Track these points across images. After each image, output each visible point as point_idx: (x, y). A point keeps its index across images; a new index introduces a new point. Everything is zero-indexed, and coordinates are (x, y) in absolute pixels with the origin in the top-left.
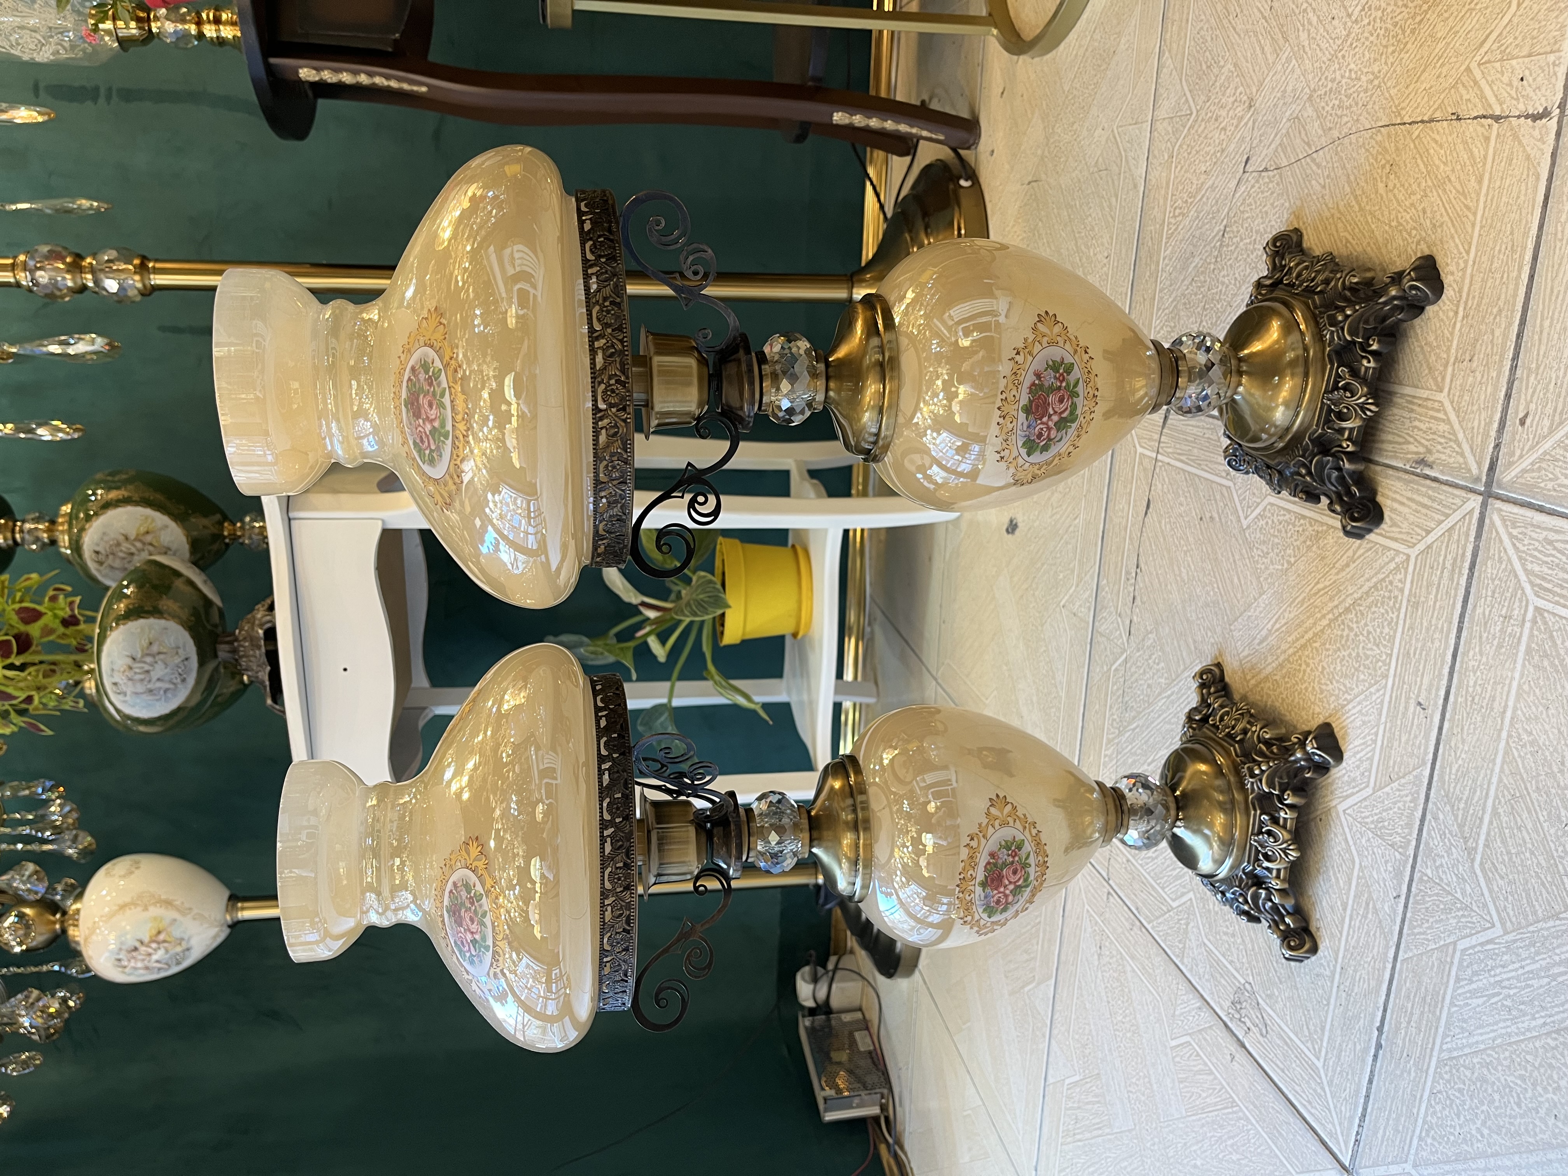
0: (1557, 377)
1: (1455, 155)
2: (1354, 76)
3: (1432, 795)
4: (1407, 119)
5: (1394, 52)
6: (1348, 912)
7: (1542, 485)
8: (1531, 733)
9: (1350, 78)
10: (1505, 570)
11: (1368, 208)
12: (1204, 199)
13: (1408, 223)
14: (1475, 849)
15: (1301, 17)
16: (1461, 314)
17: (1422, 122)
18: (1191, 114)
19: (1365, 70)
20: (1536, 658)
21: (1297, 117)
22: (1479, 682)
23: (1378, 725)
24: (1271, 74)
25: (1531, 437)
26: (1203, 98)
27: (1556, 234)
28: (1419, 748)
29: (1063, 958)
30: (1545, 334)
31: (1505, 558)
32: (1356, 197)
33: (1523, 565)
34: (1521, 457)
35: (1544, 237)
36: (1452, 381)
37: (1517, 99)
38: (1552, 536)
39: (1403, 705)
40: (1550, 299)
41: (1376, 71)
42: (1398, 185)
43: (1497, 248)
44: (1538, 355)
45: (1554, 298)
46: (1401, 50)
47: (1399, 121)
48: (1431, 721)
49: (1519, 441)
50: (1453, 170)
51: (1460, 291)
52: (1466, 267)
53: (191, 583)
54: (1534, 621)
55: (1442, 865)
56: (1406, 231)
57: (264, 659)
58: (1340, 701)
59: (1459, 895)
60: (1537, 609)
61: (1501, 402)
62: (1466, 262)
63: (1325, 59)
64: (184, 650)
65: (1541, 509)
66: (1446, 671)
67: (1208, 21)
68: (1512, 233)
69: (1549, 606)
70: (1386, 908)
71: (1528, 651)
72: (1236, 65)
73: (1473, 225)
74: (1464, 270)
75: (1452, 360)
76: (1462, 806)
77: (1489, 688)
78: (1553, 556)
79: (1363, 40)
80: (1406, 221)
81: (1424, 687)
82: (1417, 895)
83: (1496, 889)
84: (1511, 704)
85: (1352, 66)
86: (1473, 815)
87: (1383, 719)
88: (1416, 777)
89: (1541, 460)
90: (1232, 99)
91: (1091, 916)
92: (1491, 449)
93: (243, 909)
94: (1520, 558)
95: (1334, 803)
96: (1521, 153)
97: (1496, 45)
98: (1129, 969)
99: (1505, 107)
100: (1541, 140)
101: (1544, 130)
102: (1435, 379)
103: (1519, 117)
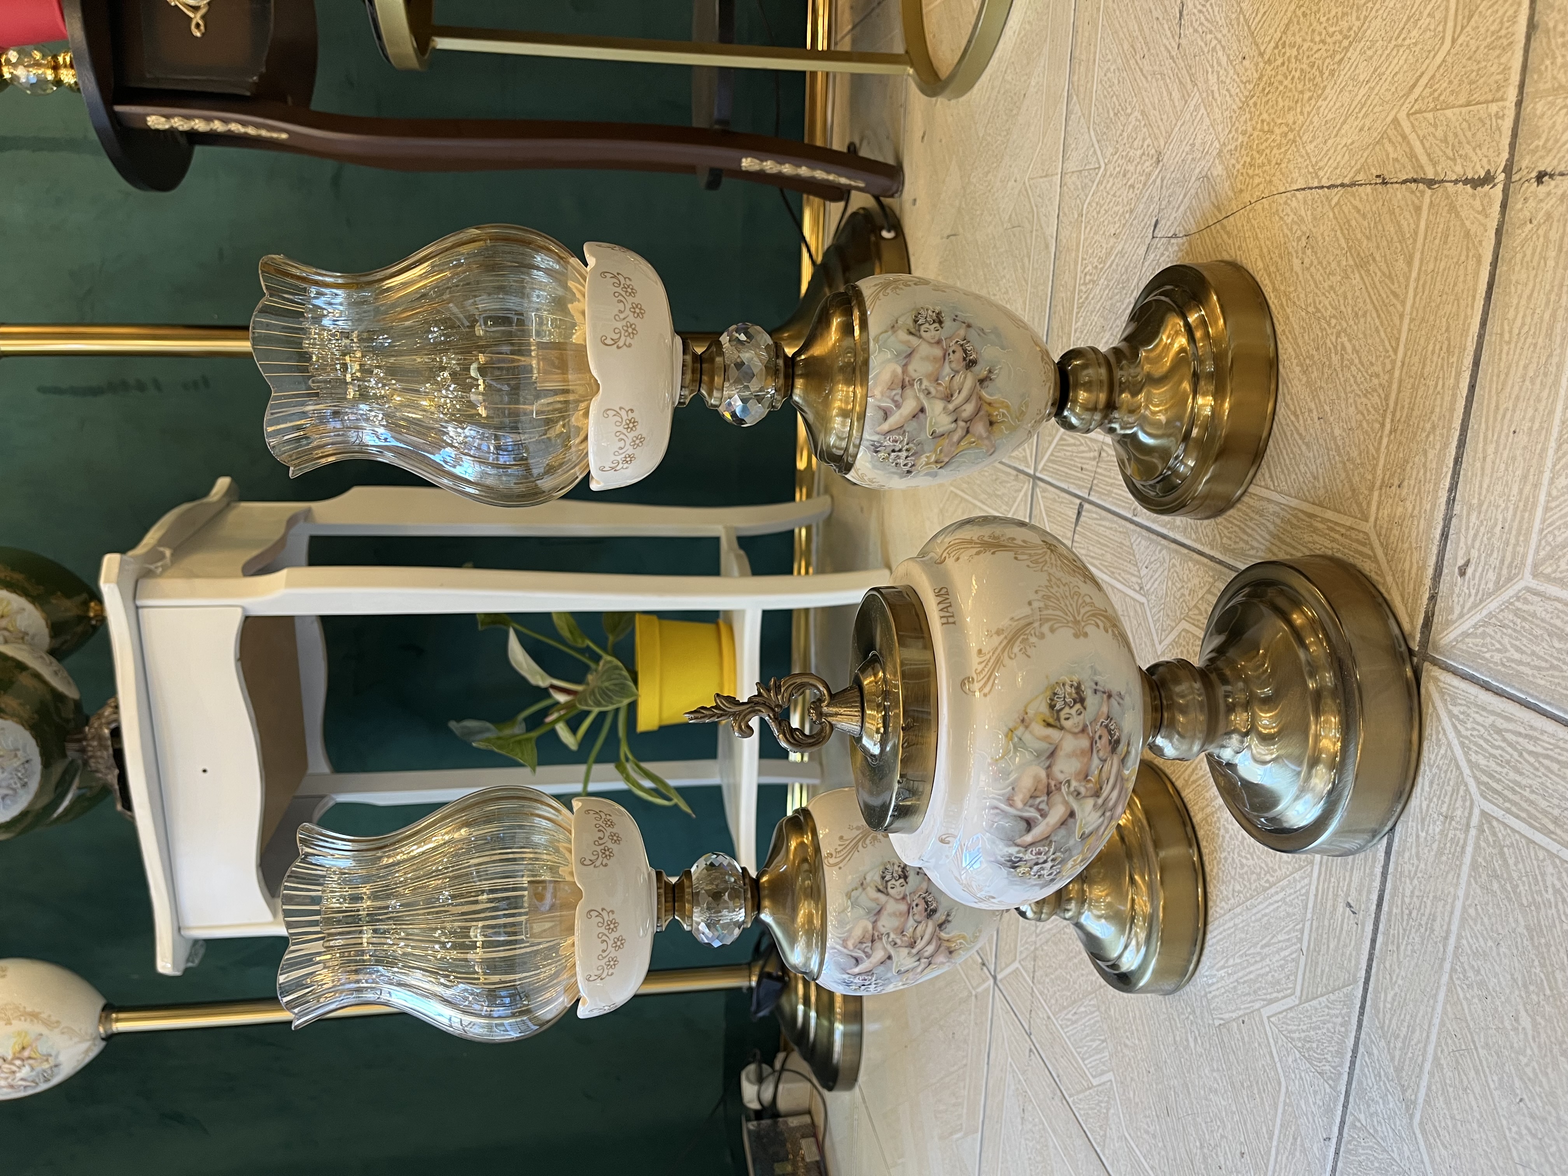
0: (1505, 520)
1: (1380, 227)
2: (1266, 128)
3: (1365, 1023)
4: (1325, 182)
5: (1310, 99)
6: (1275, 1143)
7: (1488, 655)
8: (1478, 972)
9: (1262, 130)
10: (1444, 756)
11: (1282, 288)
12: (1114, 266)
13: (1326, 309)
14: (1414, 1103)
15: (1210, 57)
16: (1388, 426)
17: (1342, 185)
18: (1099, 168)
19: (1279, 121)
20: (1484, 876)
21: (1206, 176)
22: (1417, 893)
23: (1303, 921)
24: (1179, 124)
25: (1473, 592)
26: (1111, 150)
27: (1502, 335)
28: (1350, 961)
29: (988, 1112)
30: (1489, 460)
31: (1444, 741)
32: (1269, 275)
33: (1466, 754)
34: (1461, 615)
35: (1487, 337)
36: (1378, 509)
37: (1454, 160)
38: (1501, 723)
39: (1330, 903)
40: (1495, 419)
41: (1291, 122)
42: (1315, 262)
43: (1430, 348)
44: (1481, 487)
45: (1499, 417)
46: (1319, 96)
47: (1316, 184)
48: (1363, 931)
49: (1459, 596)
50: (1378, 247)
51: (1387, 398)
52: (1393, 368)
53: (37, 676)
54: (1481, 831)
55: (1376, 1113)
56: (1325, 319)
57: (112, 761)
58: (1262, 882)
59: (1396, 1156)
60: (1483, 813)
61: (1436, 543)
62: (1393, 362)
63: (1235, 107)
64: (25, 751)
65: (1486, 687)
66: (1378, 870)
67: (1115, 61)
68: (1447, 330)
69: (1499, 813)
70: (1315, 1149)
71: (1474, 866)
72: (1143, 113)
73: (1401, 316)
74: (1391, 372)
75: (1378, 483)
76: (1399, 1045)
77: (1429, 903)
78: (1503, 749)
79: (1276, 84)
80: (1324, 306)
81: (1354, 885)
82: (1349, 1142)
83: (1438, 1160)
84: (1454, 928)
85: (1265, 116)
86: (1411, 1059)
87: (1309, 916)
88: (1346, 996)
89: (1486, 624)
90: (1139, 152)
91: (1014, 1071)
92: (1425, 601)
93: (117, 1020)
94: (1462, 744)
95: (1257, 1005)
96: (1458, 228)
97: (1428, 90)
98: (1051, 1144)
99: (1439, 169)
100: (1484, 213)
101: (1487, 200)
102: (1359, 505)
103: (1456, 182)
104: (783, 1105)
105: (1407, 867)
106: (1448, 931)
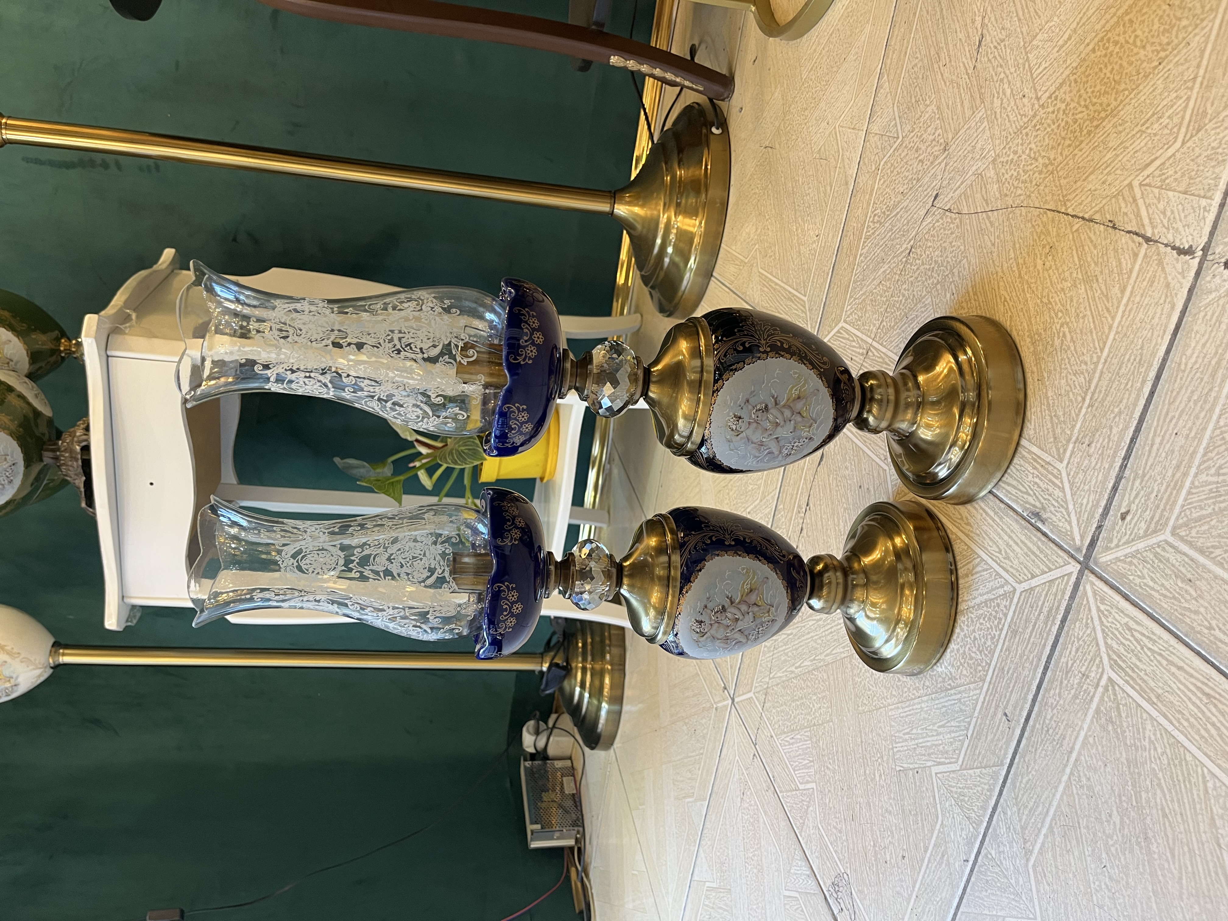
0: (1159, 491)
1: (1105, 258)
2: (1032, 155)
3: (1004, 793)
4: (1070, 211)
5: (1069, 146)
6: (928, 855)
7: (1131, 578)
8: (1089, 779)
9: (1029, 156)
10: (1089, 635)
11: (1026, 278)
12: (899, 216)
13: (1056, 304)
14: (1031, 852)
15: (997, 85)
17: (1083, 218)
18: (898, 138)
19: (1043, 154)
20: (1103, 719)
21: (981, 174)
22: (1055, 718)
23: (971, 717)
24: (966, 127)
25: (1129, 533)
26: (909, 127)
27: (1180, 364)
28: (1000, 750)
29: (715, 789)
30: (1155, 447)
31: (1091, 625)
32: (1018, 265)
33: (1105, 638)
34: (1117, 546)
35: (1168, 363)
36: (1071, 456)
37: (1168, 229)
38: (1132, 624)
39: (992, 710)
40: (1164, 421)
41: (1052, 157)
42: (1054, 267)
43: (1127, 357)
44: (1146, 464)
45: (1168, 420)
46: (1076, 147)
47: (1063, 210)
48: (1013, 733)
49: (1118, 532)
50: (1101, 272)
51: (1090, 382)
52: (1098, 362)
53: (23, 398)
54: (1106, 689)
55: (1003, 852)
56: (1054, 310)
57: (80, 470)
58: (946, 684)
59: (1013, 882)
60: (1110, 679)
61: (1108, 491)
62: (1099, 358)
63: (1011, 130)
64: (12, 457)
65: (1126, 598)
66: (1030, 697)
67: (922, 60)
68: (1142, 348)
69: (1121, 682)
70: (957, 866)
71: (1098, 711)
72: (938, 108)
73: (1110, 328)
74: (1096, 364)
75: (1074, 439)
76: (1026, 812)
77: (1062, 727)
78: (1130, 641)
79: (1045, 125)
80: (1055, 301)
81: (1011, 703)
82: (981, 866)
83: (1042, 891)
84: (1077, 747)
85: (1033, 146)
86: (1033, 823)
87: (976, 714)
88: (994, 772)
89: (1133, 556)
90: (931, 137)
91: (739, 766)
92: (1093, 529)
93: (64, 655)
94: (1103, 631)
95: (929, 764)
96: (1162, 279)
97: (1157, 173)
98: (761, 820)
99: (1156, 231)
100: (1182, 274)
101: (1186, 266)
103: (1166, 245)
104: (551, 752)
105: (1051, 700)
106: (1073, 748)
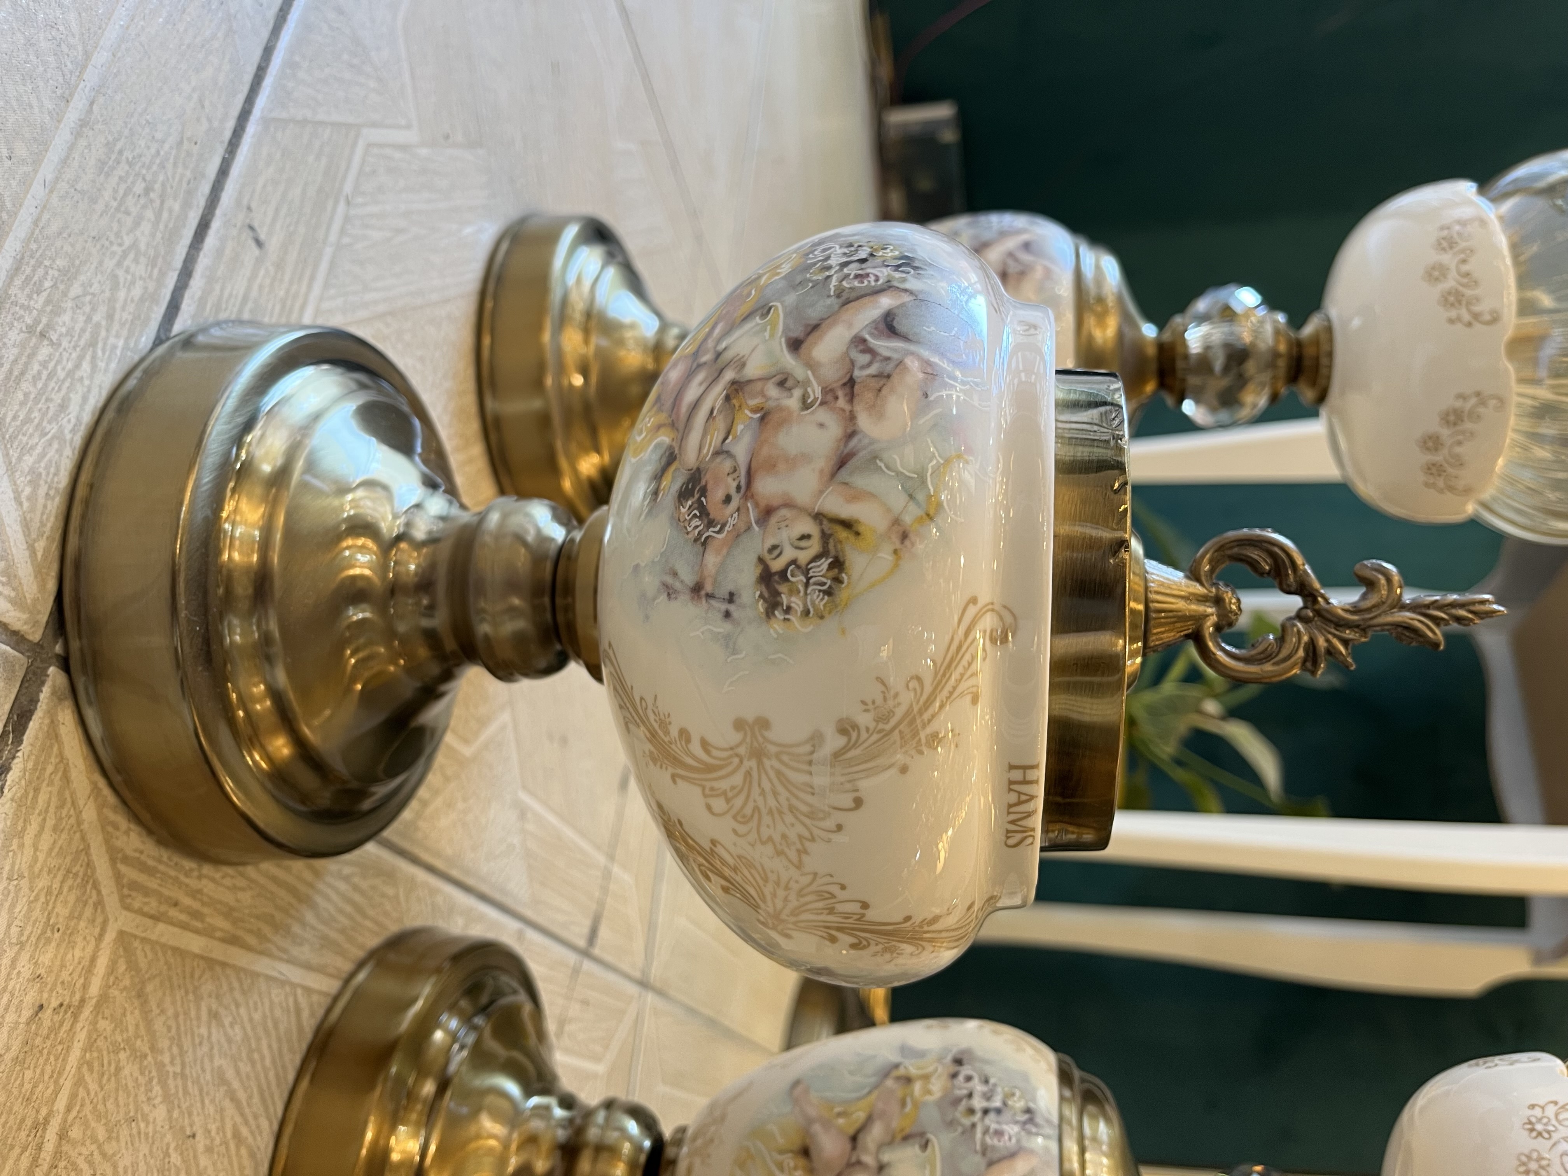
102: (133, 966)
105: (140, 270)
106: (78, 134)
